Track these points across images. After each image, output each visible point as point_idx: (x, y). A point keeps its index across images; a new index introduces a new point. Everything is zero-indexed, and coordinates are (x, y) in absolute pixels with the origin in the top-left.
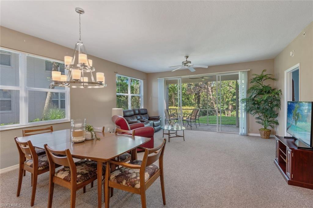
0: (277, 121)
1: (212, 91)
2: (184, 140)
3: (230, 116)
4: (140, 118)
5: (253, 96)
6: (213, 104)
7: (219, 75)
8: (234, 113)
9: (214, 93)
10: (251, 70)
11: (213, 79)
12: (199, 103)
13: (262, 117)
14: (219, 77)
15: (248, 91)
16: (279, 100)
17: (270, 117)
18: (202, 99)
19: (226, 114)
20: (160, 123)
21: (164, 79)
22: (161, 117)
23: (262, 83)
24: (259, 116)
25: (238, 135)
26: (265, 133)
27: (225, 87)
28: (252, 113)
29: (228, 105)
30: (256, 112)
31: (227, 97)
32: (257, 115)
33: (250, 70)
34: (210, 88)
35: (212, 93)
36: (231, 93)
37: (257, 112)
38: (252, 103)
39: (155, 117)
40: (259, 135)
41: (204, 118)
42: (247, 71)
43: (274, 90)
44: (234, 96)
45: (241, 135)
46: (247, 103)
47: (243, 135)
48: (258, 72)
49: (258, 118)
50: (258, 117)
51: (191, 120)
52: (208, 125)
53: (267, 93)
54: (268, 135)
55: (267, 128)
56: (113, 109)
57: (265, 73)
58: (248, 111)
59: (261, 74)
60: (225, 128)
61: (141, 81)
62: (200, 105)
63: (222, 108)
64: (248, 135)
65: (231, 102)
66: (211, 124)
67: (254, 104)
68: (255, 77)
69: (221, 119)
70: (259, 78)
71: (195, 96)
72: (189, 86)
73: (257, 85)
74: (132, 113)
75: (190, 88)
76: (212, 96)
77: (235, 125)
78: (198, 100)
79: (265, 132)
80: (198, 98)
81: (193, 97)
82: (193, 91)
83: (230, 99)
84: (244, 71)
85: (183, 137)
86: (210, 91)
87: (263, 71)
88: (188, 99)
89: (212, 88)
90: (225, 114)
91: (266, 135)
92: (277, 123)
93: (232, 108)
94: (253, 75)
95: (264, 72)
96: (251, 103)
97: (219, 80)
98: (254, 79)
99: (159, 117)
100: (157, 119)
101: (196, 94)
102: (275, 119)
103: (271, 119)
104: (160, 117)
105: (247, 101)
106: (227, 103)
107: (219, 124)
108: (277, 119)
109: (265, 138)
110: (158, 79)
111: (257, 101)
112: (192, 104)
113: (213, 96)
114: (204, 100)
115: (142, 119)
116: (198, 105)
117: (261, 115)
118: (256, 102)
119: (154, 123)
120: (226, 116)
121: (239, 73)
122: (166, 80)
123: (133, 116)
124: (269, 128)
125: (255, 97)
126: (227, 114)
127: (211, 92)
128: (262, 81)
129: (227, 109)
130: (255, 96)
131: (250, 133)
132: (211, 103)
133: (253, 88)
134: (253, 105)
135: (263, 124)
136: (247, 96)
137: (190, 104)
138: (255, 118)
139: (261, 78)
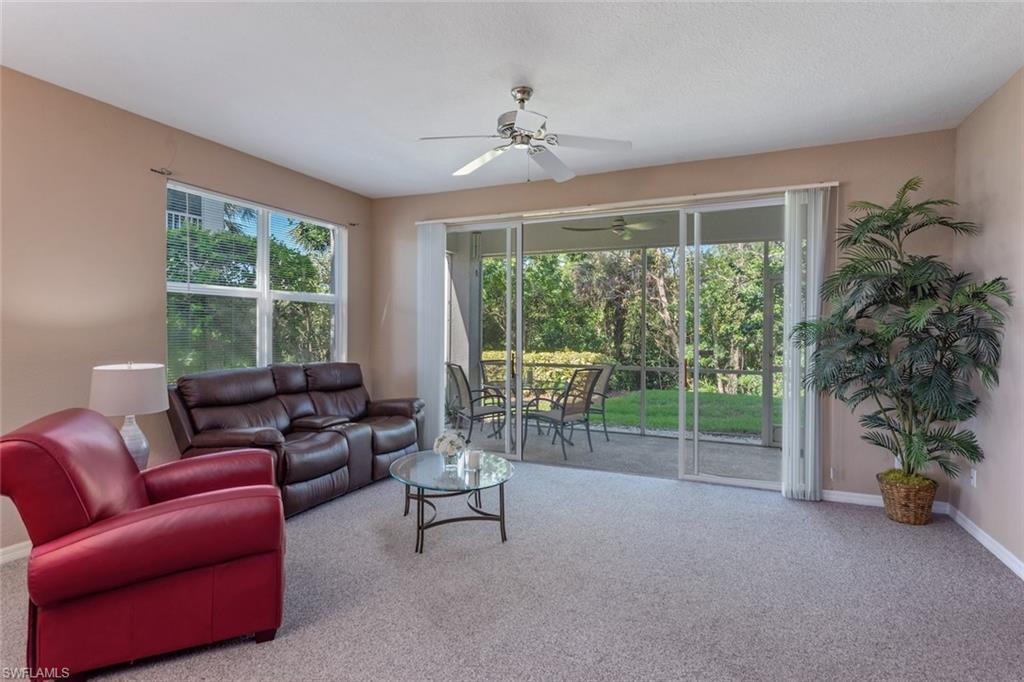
0: (972, 436)
1: (668, 295)
2: (504, 538)
3: (734, 391)
4: (311, 409)
5: (852, 313)
6: (671, 342)
7: (690, 211)
8: (755, 381)
9: (675, 302)
10: (841, 185)
11: (665, 230)
12: (619, 337)
13: (895, 416)
14: (690, 218)
15: (829, 288)
16: (990, 336)
17: (934, 418)
18: (633, 323)
19: (720, 384)
20: (412, 433)
21: (448, 226)
22: (422, 401)
23: (900, 245)
24: (879, 409)
25: (776, 495)
26: (907, 497)
27: (716, 277)
28: (849, 393)
29: (727, 348)
30: (866, 389)
31: (723, 316)
32: (869, 407)
33: (836, 184)
34: (661, 282)
35: (670, 301)
36: (742, 301)
37: (871, 391)
38: (850, 344)
39: (393, 405)
40: (877, 501)
41: (633, 402)
42: (824, 190)
43: (959, 279)
44: (752, 311)
45: (792, 499)
46: (819, 347)
47: (798, 500)
48: (880, 191)
49: (873, 420)
50: (870, 413)
51: (566, 418)
52: (642, 435)
53: (925, 296)
54: (923, 508)
55: (921, 470)
56: (95, 368)
57: (913, 198)
58: (826, 382)
59: (895, 199)
60: (712, 451)
61: (337, 232)
62: (626, 346)
63: (702, 361)
64: (821, 500)
65: (736, 338)
66: (655, 427)
67: (856, 349)
68: (861, 215)
69: (700, 404)
70: (886, 218)
71: (605, 311)
72: (583, 274)
73: (875, 256)
74: (266, 385)
75: (590, 283)
76: (667, 313)
77: (756, 434)
78: (617, 326)
79: (908, 491)
80: (617, 319)
81: (602, 316)
82: (599, 292)
83: (737, 326)
84: (807, 190)
85: (501, 518)
86: (662, 292)
87: (906, 186)
88: (581, 321)
89: (668, 282)
90: (715, 382)
91: (912, 505)
92: (974, 452)
93: (740, 360)
94: (854, 206)
95: (910, 193)
96: (843, 344)
97: (690, 242)
98: (864, 224)
99: (411, 401)
100: (399, 412)
101: (610, 304)
102: (960, 427)
103: (935, 427)
104: (416, 405)
105: (823, 334)
106: (725, 341)
107: (690, 428)
108: (970, 425)
109: (908, 522)
110: (417, 223)
111: (871, 337)
112: (593, 344)
113: (671, 310)
114: (639, 329)
115: (325, 414)
116: (615, 347)
117: (886, 402)
118: (866, 341)
119: (373, 438)
120: (721, 390)
121: (787, 200)
122: (452, 230)
123: (268, 404)
124: (930, 469)
125: (860, 315)
126: (725, 383)
127: (664, 299)
128: (901, 237)
129: (723, 362)
130: (863, 310)
131: (832, 489)
132: (663, 338)
133: (851, 271)
134: (851, 358)
135: (897, 451)
136: (822, 309)
137: (587, 341)
138: (859, 418)
139: (894, 222)
